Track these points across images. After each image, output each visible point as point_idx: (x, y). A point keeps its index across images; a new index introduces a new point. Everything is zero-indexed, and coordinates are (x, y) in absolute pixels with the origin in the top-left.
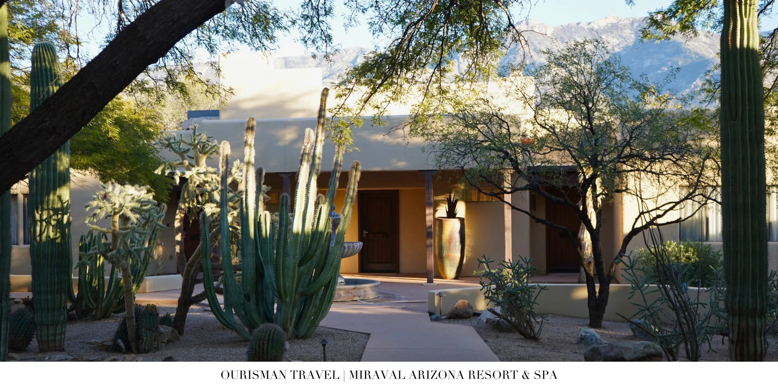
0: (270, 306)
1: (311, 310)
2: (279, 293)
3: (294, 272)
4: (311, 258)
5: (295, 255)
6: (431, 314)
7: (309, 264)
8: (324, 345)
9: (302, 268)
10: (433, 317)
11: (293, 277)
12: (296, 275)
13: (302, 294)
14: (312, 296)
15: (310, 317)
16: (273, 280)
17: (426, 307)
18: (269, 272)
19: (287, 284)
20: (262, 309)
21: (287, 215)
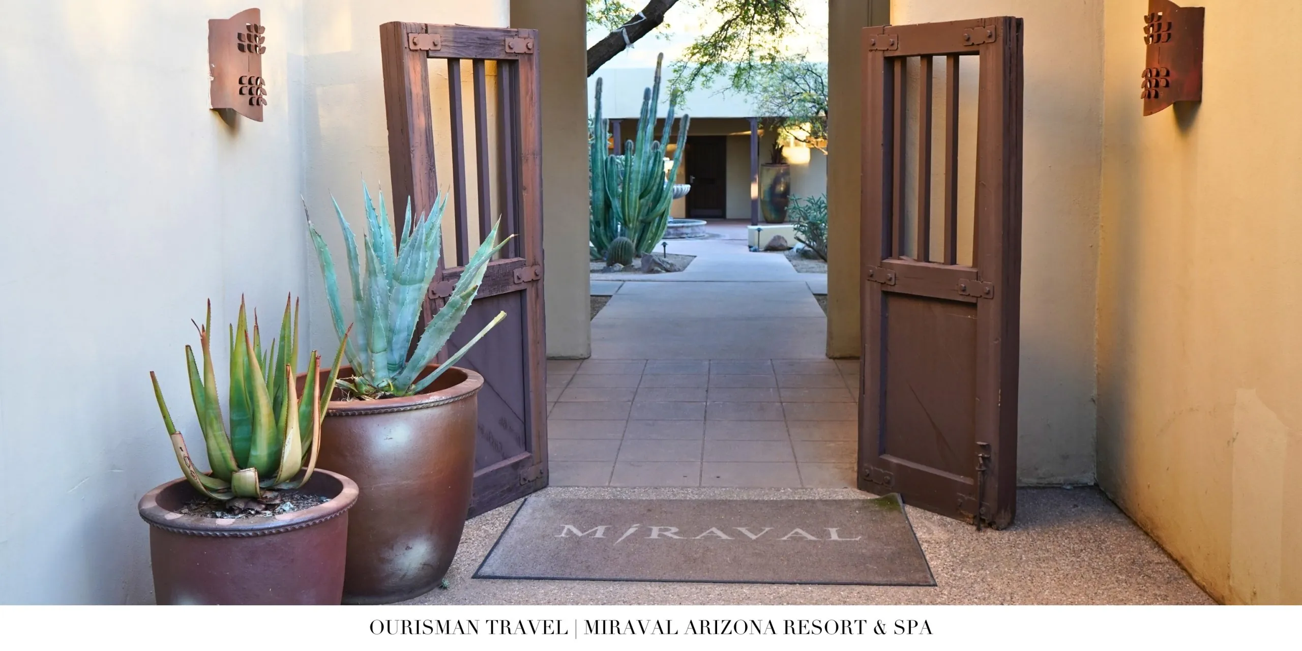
0: (614, 233)
1: (649, 235)
2: (624, 219)
3: (636, 203)
4: (649, 192)
5: (637, 189)
6: (750, 247)
7: (647, 198)
8: (664, 246)
9: (642, 200)
10: (752, 249)
11: (635, 207)
12: (638, 206)
13: (642, 222)
14: (650, 223)
15: (648, 241)
16: (619, 210)
17: (747, 243)
18: (616, 204)
19: (631, 213)
20: (609, 234)
21: (631, 157)
